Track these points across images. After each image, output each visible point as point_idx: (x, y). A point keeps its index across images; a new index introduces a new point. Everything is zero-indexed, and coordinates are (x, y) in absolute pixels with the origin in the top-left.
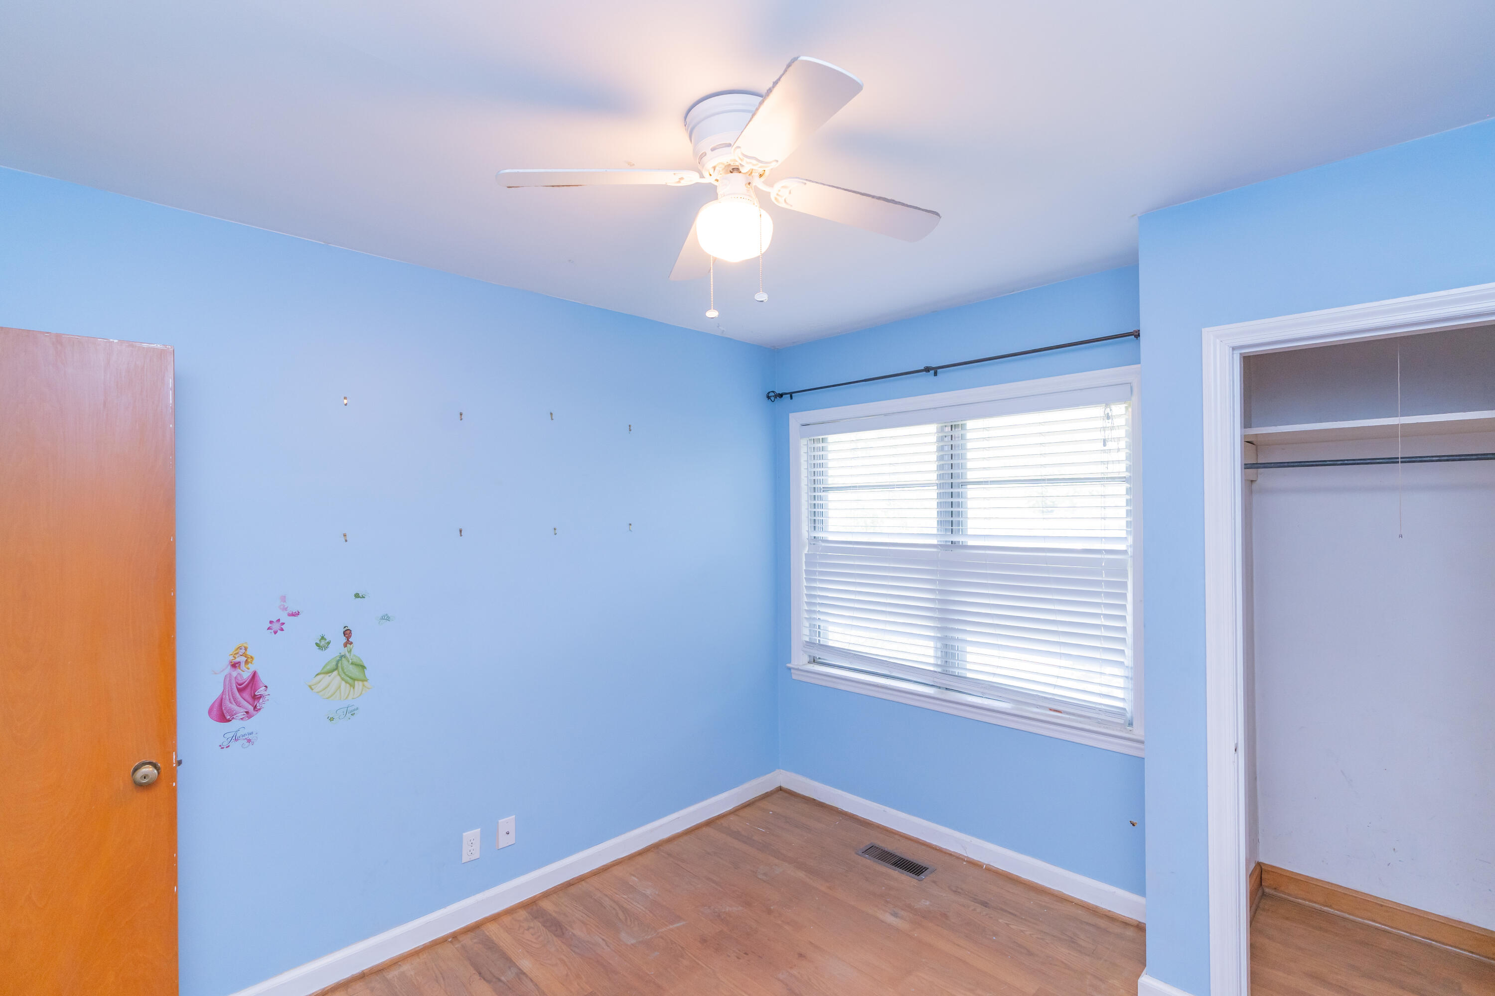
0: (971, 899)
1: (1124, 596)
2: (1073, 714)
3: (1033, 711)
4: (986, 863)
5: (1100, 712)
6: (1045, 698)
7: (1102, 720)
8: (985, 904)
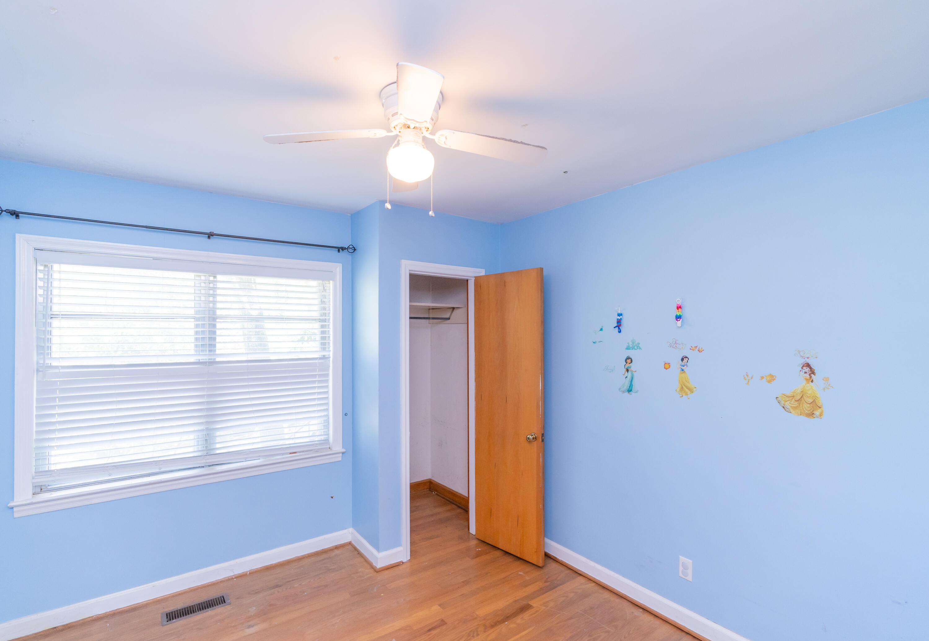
0: (268, 589)
1: (327, 381)
2: (303, 452)
3: (278, 458)
4: (248, 570)
5: (317, 445)
6: (287, 448)
7: (318, 449)
8: (277, 586)
